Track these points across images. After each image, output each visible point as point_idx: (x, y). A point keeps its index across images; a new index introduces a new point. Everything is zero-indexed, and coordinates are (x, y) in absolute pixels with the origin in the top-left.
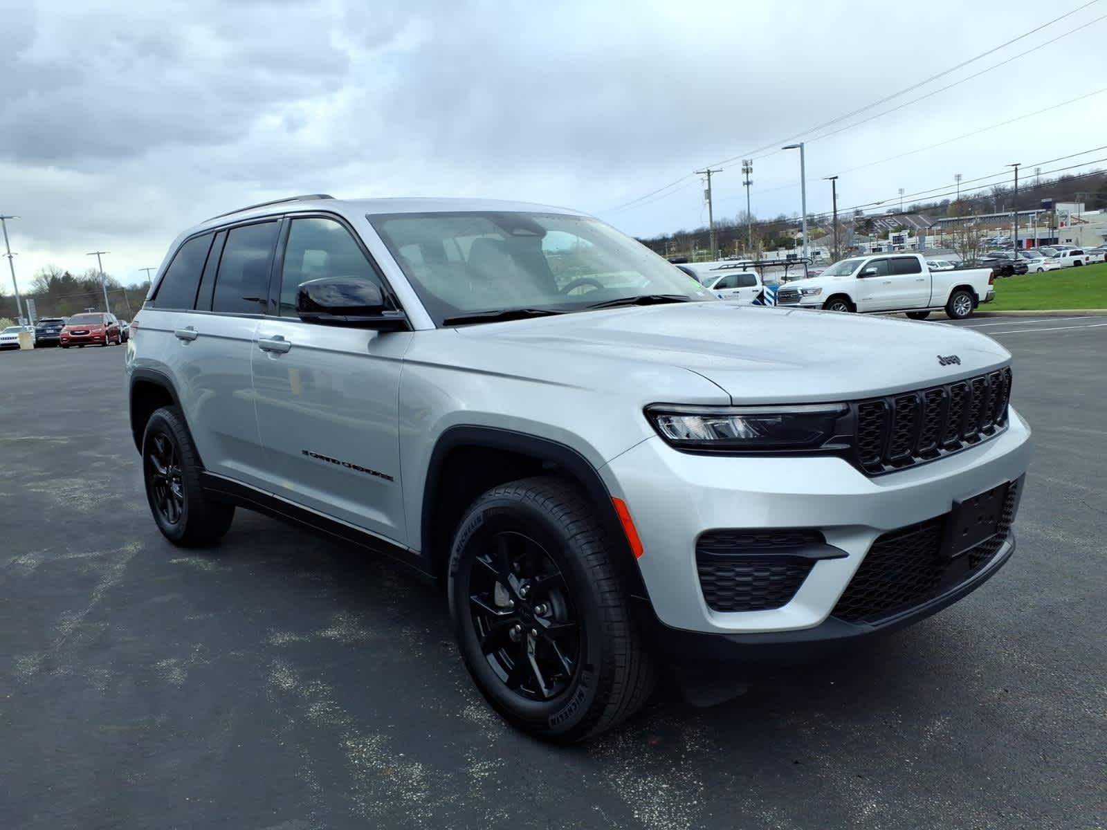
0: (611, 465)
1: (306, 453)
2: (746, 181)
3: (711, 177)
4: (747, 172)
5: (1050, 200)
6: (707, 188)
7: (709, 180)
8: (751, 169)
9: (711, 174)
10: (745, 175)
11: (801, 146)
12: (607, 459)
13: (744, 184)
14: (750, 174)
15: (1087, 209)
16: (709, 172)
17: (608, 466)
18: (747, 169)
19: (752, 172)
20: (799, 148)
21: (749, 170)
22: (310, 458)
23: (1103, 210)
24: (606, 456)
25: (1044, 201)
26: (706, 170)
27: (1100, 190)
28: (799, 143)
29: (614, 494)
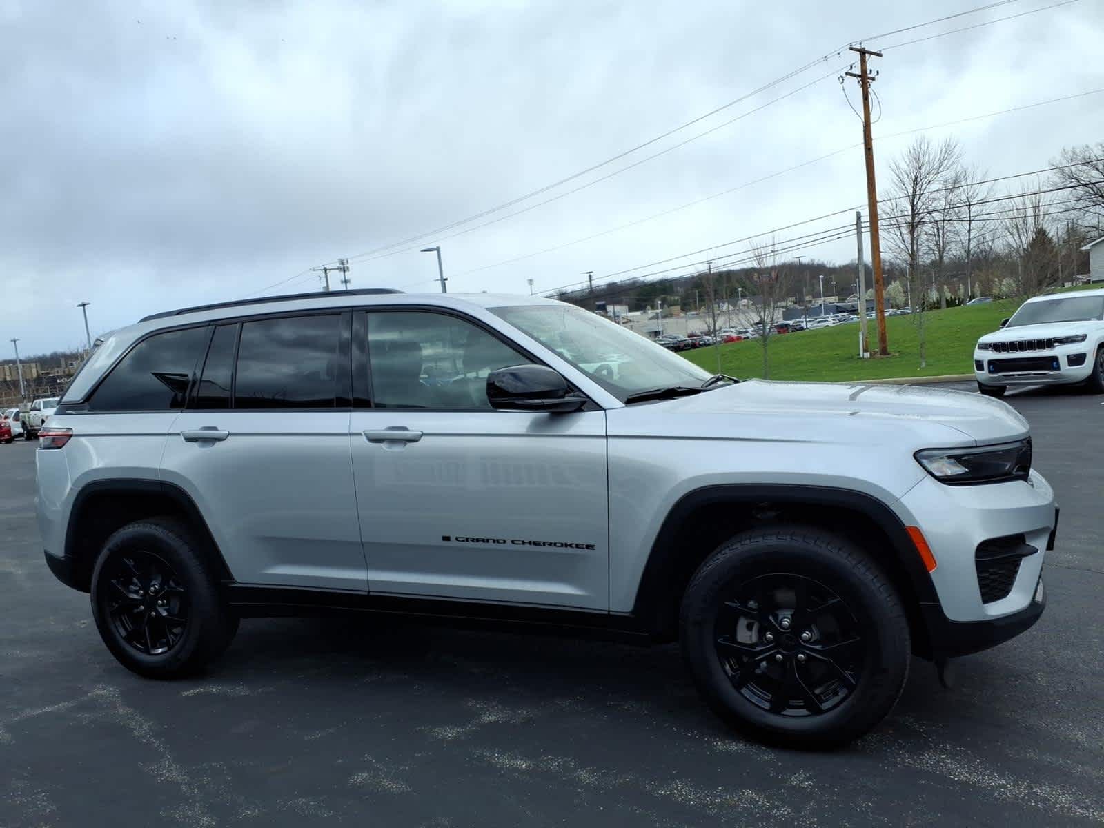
0: (903, 500)
1: (446, 539)
2: (343, 280)
3: (328, 275)
4: (344, 271)
5: (603, 302)
6: (325, 285)
7: (326, 277)
8: (348, 268)
9: (328, 271)
10: (342, 273)
11: (438, 249)
12: (898, 497)
13: (342, 282)
14: (346, 273)
15: (630, 310)
16: (325, 270)
17: (901, 503)
18: (344, 268)
19: (348, 271)
20: (436, 252)
21: (346, 269)
22: (453, 543)
23: (642, 312)
24: (897, 494)
25: (598, 303)
26: (322, 268)
27: (638, 295)
28: (435, 247)
29: (907, 523)
